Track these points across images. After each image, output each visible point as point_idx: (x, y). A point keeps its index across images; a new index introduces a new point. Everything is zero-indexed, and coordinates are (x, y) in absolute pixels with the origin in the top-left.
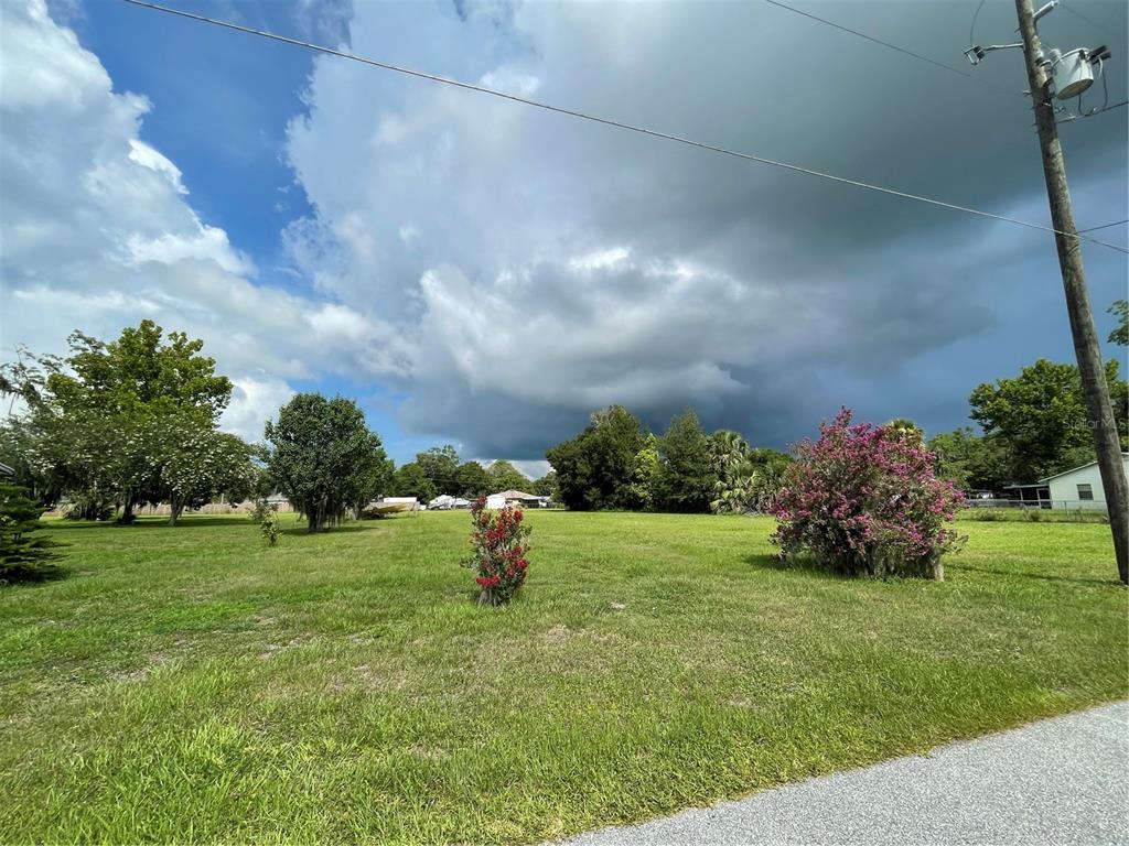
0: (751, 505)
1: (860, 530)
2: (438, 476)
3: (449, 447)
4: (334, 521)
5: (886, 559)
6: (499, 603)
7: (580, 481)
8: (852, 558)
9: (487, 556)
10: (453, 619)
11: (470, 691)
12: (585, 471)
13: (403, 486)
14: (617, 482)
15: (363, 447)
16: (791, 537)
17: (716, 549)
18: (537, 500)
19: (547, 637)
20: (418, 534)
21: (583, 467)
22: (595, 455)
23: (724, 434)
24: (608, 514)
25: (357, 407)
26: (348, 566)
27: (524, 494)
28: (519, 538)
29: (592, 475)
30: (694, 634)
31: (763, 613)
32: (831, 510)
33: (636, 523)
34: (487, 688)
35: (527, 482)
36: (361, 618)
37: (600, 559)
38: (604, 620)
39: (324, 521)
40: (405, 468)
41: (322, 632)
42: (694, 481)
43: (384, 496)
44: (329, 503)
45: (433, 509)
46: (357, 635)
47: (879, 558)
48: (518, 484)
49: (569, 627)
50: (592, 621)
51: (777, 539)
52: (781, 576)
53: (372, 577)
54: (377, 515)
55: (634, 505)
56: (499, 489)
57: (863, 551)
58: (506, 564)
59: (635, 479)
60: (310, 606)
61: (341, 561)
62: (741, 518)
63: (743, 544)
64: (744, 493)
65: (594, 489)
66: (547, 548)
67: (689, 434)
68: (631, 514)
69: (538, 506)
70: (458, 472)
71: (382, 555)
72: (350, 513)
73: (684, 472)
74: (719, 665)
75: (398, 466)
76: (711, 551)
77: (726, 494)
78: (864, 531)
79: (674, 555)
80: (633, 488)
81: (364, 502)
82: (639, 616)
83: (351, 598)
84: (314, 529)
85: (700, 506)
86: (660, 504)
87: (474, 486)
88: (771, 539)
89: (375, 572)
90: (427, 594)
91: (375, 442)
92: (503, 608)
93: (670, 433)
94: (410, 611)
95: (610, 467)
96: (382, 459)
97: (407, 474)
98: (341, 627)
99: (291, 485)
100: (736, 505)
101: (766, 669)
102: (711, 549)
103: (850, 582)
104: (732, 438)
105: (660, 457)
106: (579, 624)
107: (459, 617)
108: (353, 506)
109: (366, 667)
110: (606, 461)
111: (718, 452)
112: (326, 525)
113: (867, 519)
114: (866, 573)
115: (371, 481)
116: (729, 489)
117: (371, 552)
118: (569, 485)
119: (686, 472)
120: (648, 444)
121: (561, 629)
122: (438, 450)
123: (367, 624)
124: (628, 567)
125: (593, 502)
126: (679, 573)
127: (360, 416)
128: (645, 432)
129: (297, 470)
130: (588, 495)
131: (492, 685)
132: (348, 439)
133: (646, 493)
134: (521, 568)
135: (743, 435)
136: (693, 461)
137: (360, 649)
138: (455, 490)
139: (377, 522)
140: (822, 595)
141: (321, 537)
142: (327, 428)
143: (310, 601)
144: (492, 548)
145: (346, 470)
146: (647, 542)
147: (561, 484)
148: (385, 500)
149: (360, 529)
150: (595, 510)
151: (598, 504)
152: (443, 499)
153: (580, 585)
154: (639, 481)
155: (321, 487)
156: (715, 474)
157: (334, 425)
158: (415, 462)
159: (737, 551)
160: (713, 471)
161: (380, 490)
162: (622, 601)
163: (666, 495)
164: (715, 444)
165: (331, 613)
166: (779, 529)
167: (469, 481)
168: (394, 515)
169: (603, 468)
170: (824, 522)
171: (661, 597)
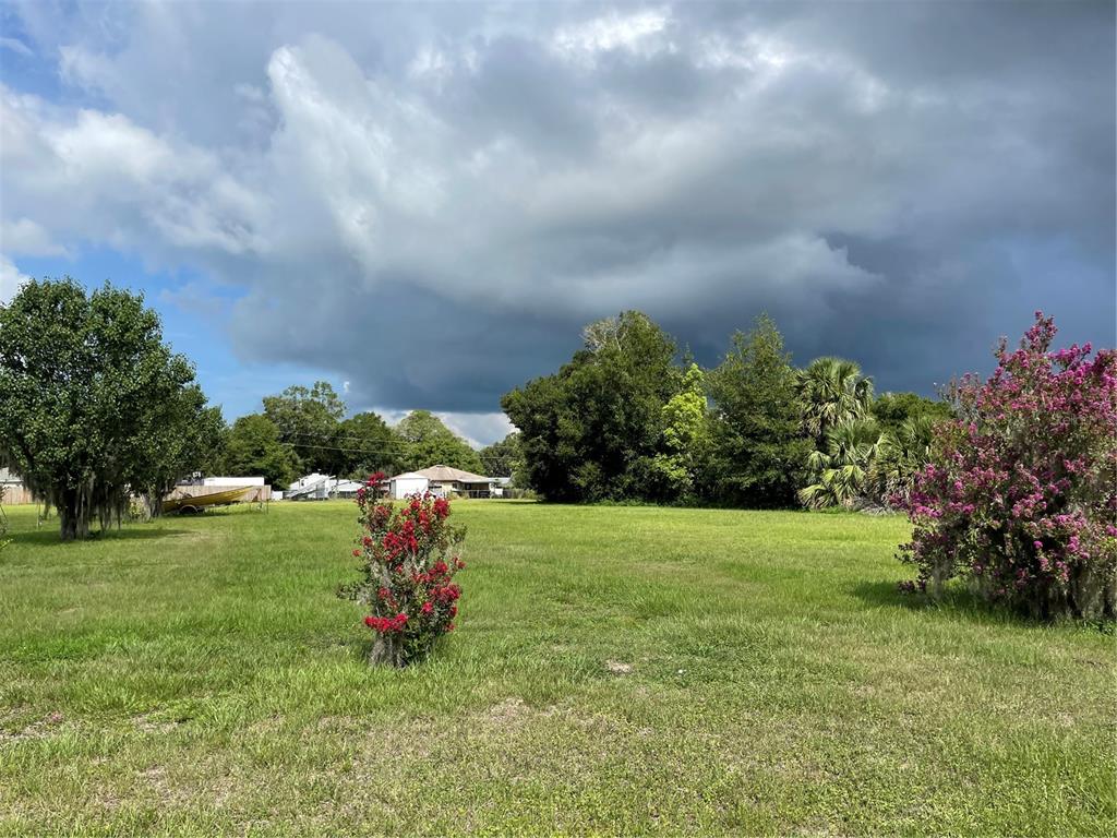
0: (871, 495)
1: (1062, 538)
2: (303, 439)
3: (325, 386)
4: (108, 518)
5: (1106, 592)
6: (406, 662)
7: (562, 449)
8: (1044, 590)
9: (385, 579)
10: (321, 688)
11: (345, 810)
12: (572, 431)
13: (240, 457)
14: (631, 453)
15: (160, 385)
16: (935, 550)
17: (802, 572)
18: (487, 484)
19: (488, 719)
20: (267, 543)
21: (569, 426)
22: (591, 404)
23: (828, 365)
24: (612, 509)
25: (145, 307)
26: (133, 599)
27: (463, 473)
28: (443, 546)
29: (584, 438)
30: (747, 716)
31: (875, 682)
32: (1010, 501)
33: (662, 525)
34: (374, 806)
35: (469, 451)
36: (154, 689)
37: (592, 587)
38: (592, 690)
39: (90, 517)
40: (242, 423)
41: (84, 711)
42: (770, 450)
43: (205, 474)
44: (100, 484)
45: (295, 498)
46: (146, 717)
47: (1093, 588)
48: (451, 455)
49: (528, 702)
50: (571, 692)
51: (911, 553)
52: (915, 619)
53: (178, 617)
54: (189, 508)
55: (660, 492)
56: (417, 463)
57: (1063, 578)
58: (420, 595)
59: (663, 448)
60: (61, 668)
61: (121, 588)
62: (853, 518)
63: (849, 563)
64: (860, 474)
65: (589, 465)
66: (498, 567)
67: (765, 366)
68: (654, 510)
69: (487, 495)
70: (341, 433)
71: (197, 580)
72: (139, 503)
73: (751, 435)
74: (786, 769)
75: (230, 419)
76: (792, 574)
77: (830, 474)
78: (1069, 542)
79: (725, 581)
80: (660, 463)
81: (165, 485)
82: (654, 685)
83: (139, 653)
84: (71, 531)
85: (781, 497)
86: (706, 492)
87: (372, 457)
88: (900, 554)
89: (184, 608)
90: (277, 645)
91: (183, 373)
92: (413, 670)
93: (730, 362)
94: (244, 676)
95: (616, 425)
96: (198, 405)
97: (247, 436)
98: (116, 704)
99: (26, 452)
100: (846, 494)
101: (871, 775)
102: (793, 572)
103: (1039, 631)
104: (843, 373)
105: (710, 408)
106: (546, 696)
107: (333, 686)
108: (145, 492)
109: (159, 771)
110: (612, 413)
111: (817, 399)
112: (96, 526)
113: (1077, 518)
114: (1069, 616)
115: (175, 448)
116: (833, 466)
117: (177, 575)
118: (544, 457)
119: (756, 435)
120: (689, 384)
121: (513, 705)
122: (303, 391)
123: (164, 699)
124: (640, 601)
125: (588, 487)
126: (733, 610)
127: (151, 323)
128: (685, 361)
129: (35, 424)
130: (578, 475)
131: (384, 801)
132: (130, 368)
133: (682, 472)
134: (447, 602)
135: (864, 369)
136: (770, 415)
137: (150, 742)
138: (336, 466)
139: (190, 521)
140: (986, 652)
141: (84, 549)
142: (90, 345)
143: (60, 658)
144: (394, 564)
145: (130, 424)
146: (678, 558)
147: (530, 456)
148: (208, 482)
149: (158, 533)
150: (590, 502)
151: (597, 490)
152: (314, 479)
153: (552, 632)
154: (671, 451)
155: (83, 456)
156: (810, 438)
157: (102, 341)
158: (261, 412)
159: (838, 574)
160: (806, 433)
161: (193, 464)
162: (625, 659)
163: (720, 475)
164: (811, 383)
165: (101, 680)
166: (916, 536)
167: (363, 448)
168: (222, 508)
169: (605, 427)
170: (996, 525)
171: (696, 654)
